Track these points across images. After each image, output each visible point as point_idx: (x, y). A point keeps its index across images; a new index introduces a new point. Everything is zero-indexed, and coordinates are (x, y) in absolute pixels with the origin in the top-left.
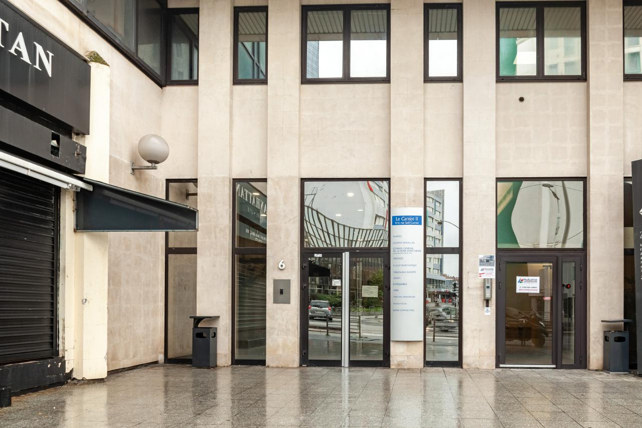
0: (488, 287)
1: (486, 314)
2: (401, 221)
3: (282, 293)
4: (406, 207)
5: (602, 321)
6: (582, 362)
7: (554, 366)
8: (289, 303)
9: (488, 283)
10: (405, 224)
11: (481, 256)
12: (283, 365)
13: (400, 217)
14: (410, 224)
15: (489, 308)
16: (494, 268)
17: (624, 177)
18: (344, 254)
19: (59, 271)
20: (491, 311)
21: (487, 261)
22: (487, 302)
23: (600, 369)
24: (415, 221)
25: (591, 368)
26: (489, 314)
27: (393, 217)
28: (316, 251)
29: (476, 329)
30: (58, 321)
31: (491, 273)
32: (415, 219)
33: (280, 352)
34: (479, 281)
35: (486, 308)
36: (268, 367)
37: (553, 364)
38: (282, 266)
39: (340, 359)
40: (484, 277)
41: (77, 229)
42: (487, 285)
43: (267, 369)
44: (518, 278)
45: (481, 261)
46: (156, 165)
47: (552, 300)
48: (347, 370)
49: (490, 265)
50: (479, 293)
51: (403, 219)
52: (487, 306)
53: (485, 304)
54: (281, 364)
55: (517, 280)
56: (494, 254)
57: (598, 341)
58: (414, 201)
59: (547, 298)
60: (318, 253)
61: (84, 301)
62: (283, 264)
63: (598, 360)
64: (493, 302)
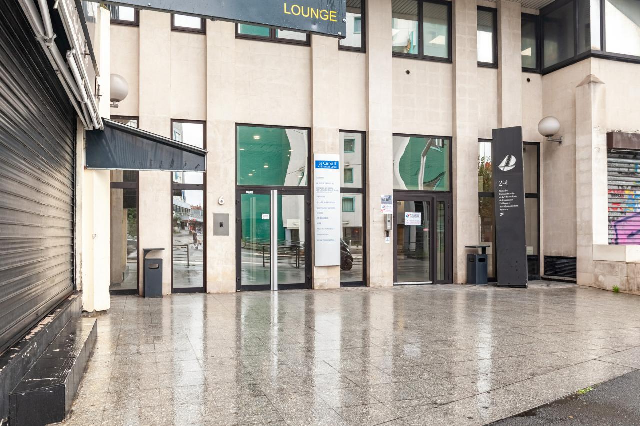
0: (389, 221)
1: (387, 242)
2: (323, 165)
3: (221, 226)
4: (325, 153)
5: (466, 247)
6: (450, 278)
7: (431, 282)
8: (228, 235)
9: (389, 217)
10: (326, 168)
11: (383, 196)
12: (223, 291)
13: (323, 162)
14: (331, 168)
15: (389, 238)
16: (392, 205)
17: (479, 139)
18: (272, 191)
19: (76, 207)
20: (390, 241)
21: (388, 200)
22: (388, 232)
23: (464, 282)
24: (334, 165)
25: (459, 282)
26: (389, 242)
27: (316, 161)
28: (248, 188)
29: (380, 255)
30: (76, 256)
31: (389, 209)
32: (334, 164)
33: (220, 279)
34: (382, 215)
35: (387, 238)
36: (209, 293)
37: (430, 280)
38: (222, 201)
39: (269, 284)
40: (385, 212)
41: (87, 167)
42: (388, 219)
43: (209, 296)
44: (406, 214)
45: (383, 200)
46: (117, 103)
47: (429, 231)
48: (276, 293)
49: (389, 203)
50: (382, 225)
51: (325, 163)
52: (388, 236)
53: (386, 235)
54: (222, 290)
55: (406, 216)
56: (392, 194)
57: (463, 262)
58: (332, 149)
59: (427, 230)
60: (250, 190)
61: (94, 236)
62: (223, 200)
63: (463, 276)
64: (392, 233)
